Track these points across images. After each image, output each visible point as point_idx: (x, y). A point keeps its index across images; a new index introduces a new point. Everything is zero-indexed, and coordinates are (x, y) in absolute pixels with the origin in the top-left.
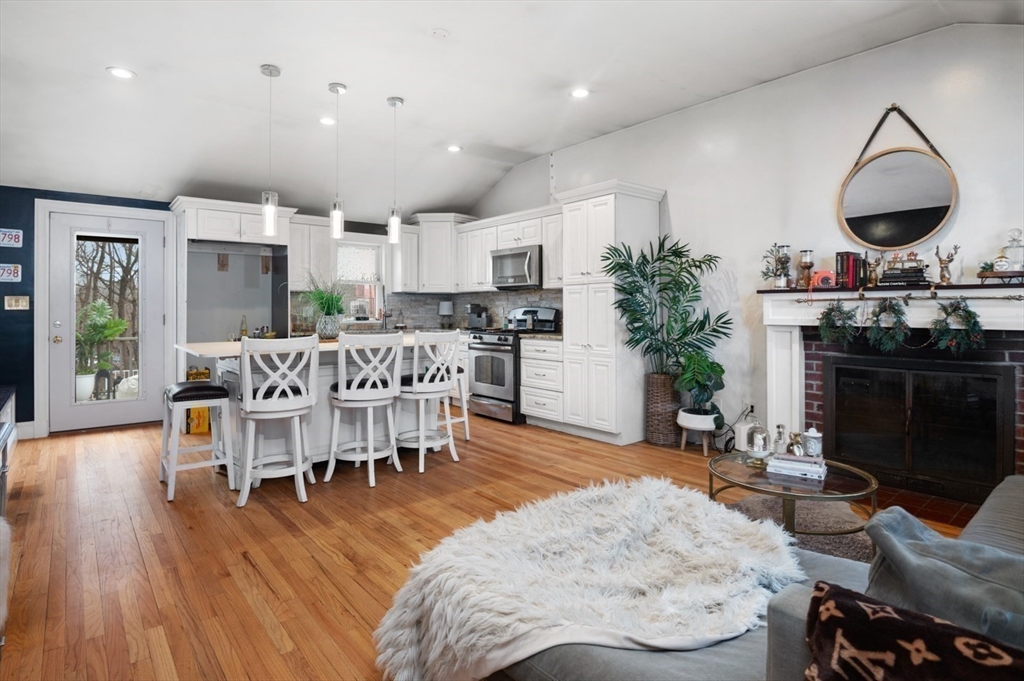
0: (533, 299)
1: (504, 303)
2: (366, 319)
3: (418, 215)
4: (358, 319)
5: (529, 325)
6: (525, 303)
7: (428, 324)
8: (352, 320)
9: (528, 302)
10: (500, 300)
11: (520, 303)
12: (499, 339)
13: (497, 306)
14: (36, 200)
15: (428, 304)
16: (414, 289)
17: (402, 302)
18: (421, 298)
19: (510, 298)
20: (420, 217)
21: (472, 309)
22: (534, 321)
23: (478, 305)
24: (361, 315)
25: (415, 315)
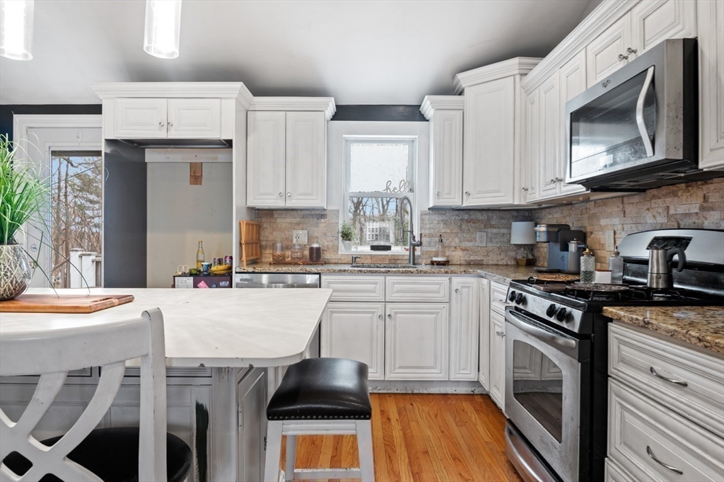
0: (681, 210)
1: (616, 221)
2: (388, 248)
3: (460, 76)
4: (373, 248)
5: (653, 278)
6: (662, 219)
7: (493, 259)
8: (366, 249)
9: (669, 216)
10: (610, 216)
11: (650, 220)
12: (551, 311)
13: (602, 229)
14: (15, 116)
15: (493, 227)
16: (456, 202)
17: (445, 223)
18: (479, 216)
19: (629, 209)
20: (464, 79)
21: (548, 232)
22: (670, 265)
23: (566, 227)
24: (382, 243)
25: (469, 244)
